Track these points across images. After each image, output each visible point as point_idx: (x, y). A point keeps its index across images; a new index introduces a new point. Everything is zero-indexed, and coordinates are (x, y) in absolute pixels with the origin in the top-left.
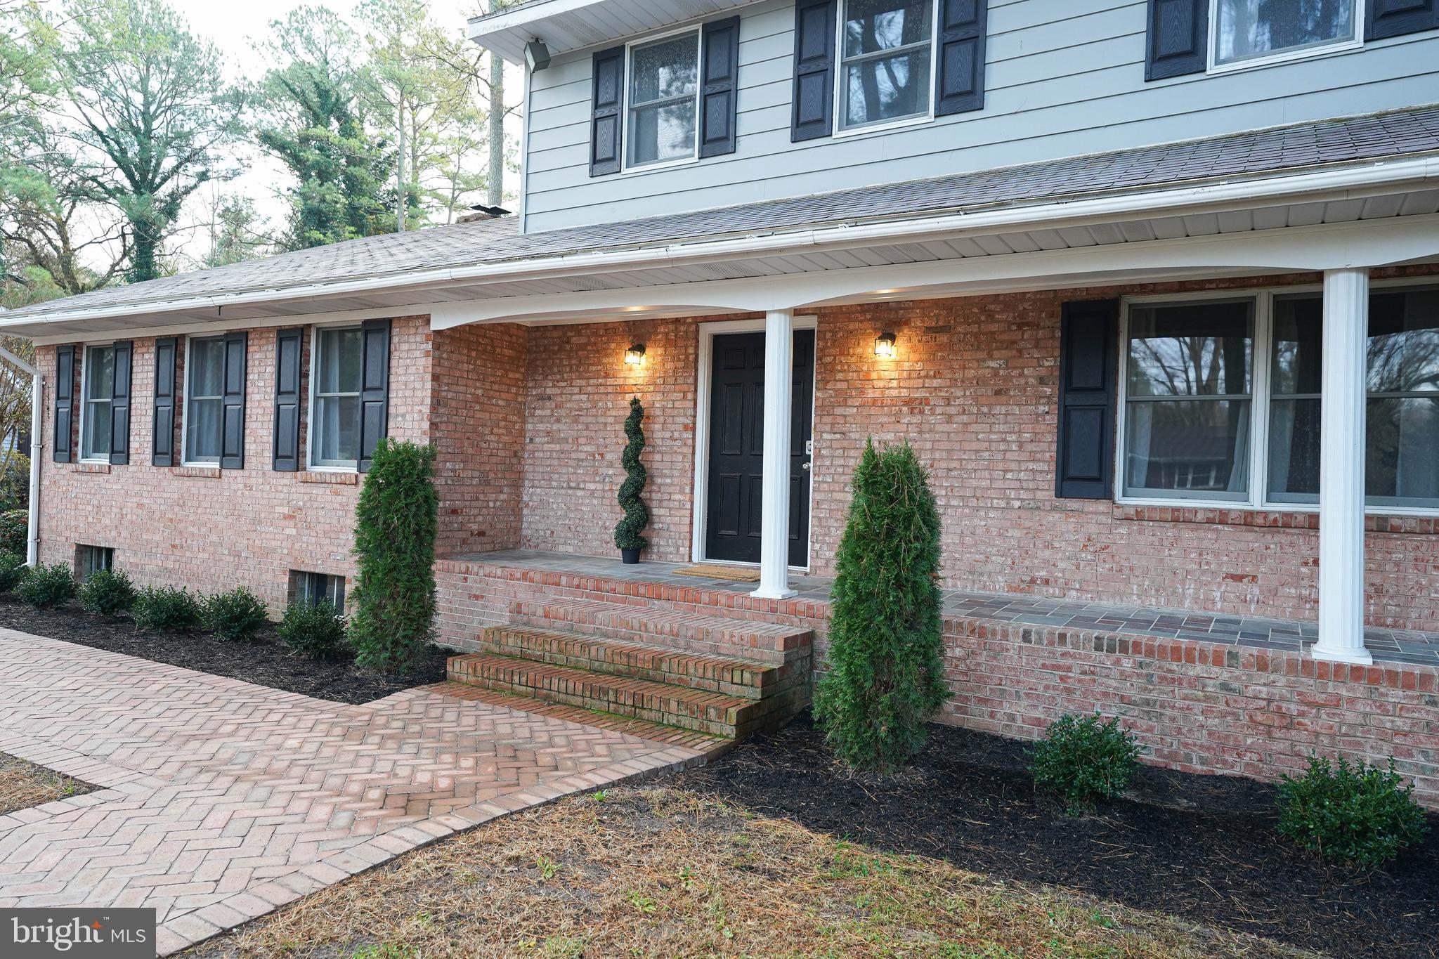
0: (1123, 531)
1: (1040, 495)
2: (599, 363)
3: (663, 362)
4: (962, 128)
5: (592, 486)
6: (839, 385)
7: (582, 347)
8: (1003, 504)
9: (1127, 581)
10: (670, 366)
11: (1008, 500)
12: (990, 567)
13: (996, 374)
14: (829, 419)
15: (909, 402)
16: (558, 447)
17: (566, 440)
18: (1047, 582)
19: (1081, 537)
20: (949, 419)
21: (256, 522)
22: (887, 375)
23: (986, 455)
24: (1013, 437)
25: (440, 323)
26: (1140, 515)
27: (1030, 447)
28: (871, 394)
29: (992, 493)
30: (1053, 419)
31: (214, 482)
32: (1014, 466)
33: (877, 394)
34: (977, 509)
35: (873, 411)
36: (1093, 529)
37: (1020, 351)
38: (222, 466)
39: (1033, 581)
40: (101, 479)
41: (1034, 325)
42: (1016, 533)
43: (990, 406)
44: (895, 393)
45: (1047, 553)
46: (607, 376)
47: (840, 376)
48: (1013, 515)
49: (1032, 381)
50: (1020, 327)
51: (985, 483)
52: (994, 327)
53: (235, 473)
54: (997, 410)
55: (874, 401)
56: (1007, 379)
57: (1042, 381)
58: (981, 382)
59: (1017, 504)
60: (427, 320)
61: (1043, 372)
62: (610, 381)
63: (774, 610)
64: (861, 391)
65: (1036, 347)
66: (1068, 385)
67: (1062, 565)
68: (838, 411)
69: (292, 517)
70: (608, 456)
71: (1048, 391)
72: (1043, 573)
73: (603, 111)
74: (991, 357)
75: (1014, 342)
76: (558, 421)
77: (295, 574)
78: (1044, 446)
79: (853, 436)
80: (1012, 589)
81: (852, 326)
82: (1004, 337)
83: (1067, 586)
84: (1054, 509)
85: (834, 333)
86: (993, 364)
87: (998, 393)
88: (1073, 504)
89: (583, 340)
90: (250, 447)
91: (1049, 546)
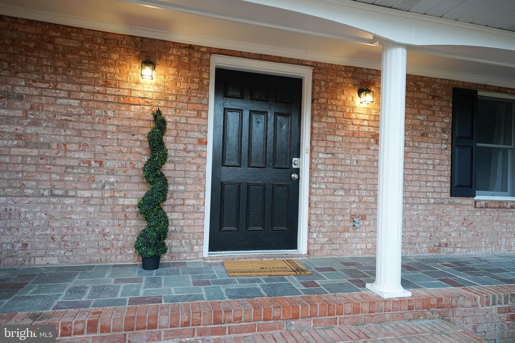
0: (478, 214)
1: (443, 195)
2: (96, 70)
3: (176, 81)
5: (87, 194)
6: (330, 120)
7: (72, 51)
8: (425, 201)
9: (480, 241)
10: (183, 86)
11: (428, 198)
12: (419, 239)
13: (422, 124)
14: (323, 144)
16: (35, 152)
17: (48, 146)
18: (446, 245)
19: (461, 218)
22: (361, 116)
23: (417, 171)
24: (430, 162)
26: (487, 205)
27: (438, 168)
28: (351, 128)
29: (420, 195)
30: (449, 152)
32: (431, 179)
33: (355, 129)
34: (413, 204)
35: (355, 140)
36: (466, 213)
37: (433, 112)
39: (440, 245)
41: (440, 98)
42: (432, 218)
43: (419, 142)
44: (366, 129)
45: (446, 229)
46: (107, 84)
47: (330, 113)
48: (430, 207)
49: (439, 130)
50: (434, 97)
51: (417, 189)
52: (421, 96)
54: (422, 145)
55: (354, 133)
56: (427, 127)
57: (443, 131)
58: (415, 127)
59: (432, 201)
61: (444, 125)
62: (110, 90)
64: (345, 126)
65: (441, 110)
66: (455, 135)
67: (453, 235)
68: (329, 138)
70: (109, 164)
71: (446, 136)
72: (445, 240)
74: (419, 113)
75: (431, 106)
76: (35, 123)
78: (444, 168)
79: (340, 156)
80: (431, 251)
81: (339, 80)
82: (426, 102)
83: (455, 247)
84: (449, 203)
85: (327, 83)
86: (421, 118)
87: (423, 135)
88: (458, 200)
89: (73, 44)
91: (447, 224)
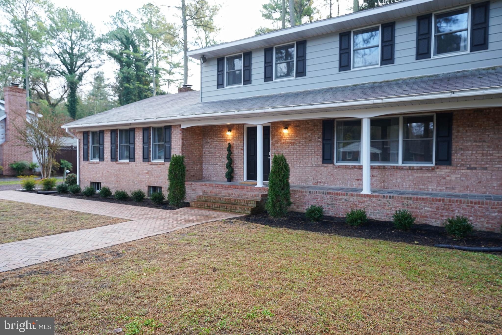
0: (336, 170)
1: (319, 163)
2: (220, 134)
3: (236, 134)
4: (301, 80)
5: (219, 164)
6: (276, 139)
7: (216, 130)
8: (311, 165)
9: (337, 181)
10: (237, 135)
11: (312, 164)
12: (309, 180)
13: (309, 136)
14: (273, 147)
15: (291, 143)
16: (211, 155)
17: (213, 153)
18: (320, 182)
19: (327, 172)
20: (300, 146)
21: (139, 174)
22: (286, 137)
23: (307, 154)
24: (313, 151)
25: (183, 127)
26: (339, 167)
27: (317, 153)
28: (283, 141)
29: (309, 163)
30: (321, 146)
31: (127, 165)
32: (313, 157)
33: (284, 141)
34: (306, 167)
35: (283, 145)
36: (330, 170)
37: (314, 131)
38: (129, 161)
39: (318, 182)
40: (97, 165)
41: (317, 125)
42: (314, 172)
43: (308, 144)
44: (288, 141)
45: (320, 176)
46: (222, 137)
47: (276, 137)
48: (313, 168)
49: (317, 138)
50: (314, 126)
51: (307, 161)
52: (309, 126)
53: (133, 163)
54: (310, 144)
55: (284, 143)
56: (312, 137)
57: (319, 138)
58: (306, 138)
59: (314, 165)
60: (180, 126)
61: (319, 136)
62: (223, 138)
63: (260, 190)
64: (281, 140)
65: (318, 130)
66: (324, 139)
67: (324, 178)
68: (276, 145)
69: (148, 173)
70: (223, 157)
71: (320, 140)
72: (320, 180)
73: (220, 72)
74: (308, 133)
75: (313, 129)
76: (211, 148)
77: (149, 187)
78: (319, 152)
79: (279, 151)
80: (314, 184)
81: (278, 125)
82: (311, 128)
83: (325, 183)
84: (322, 166)
85: (274, 127)
86: (309, 134)
87: (310, 141)
88: (326, 165)
89: (216, 129)
90: (136, 156)
91: (321, 174)
